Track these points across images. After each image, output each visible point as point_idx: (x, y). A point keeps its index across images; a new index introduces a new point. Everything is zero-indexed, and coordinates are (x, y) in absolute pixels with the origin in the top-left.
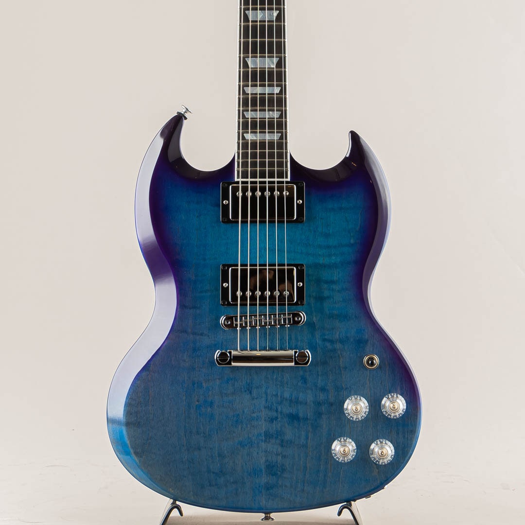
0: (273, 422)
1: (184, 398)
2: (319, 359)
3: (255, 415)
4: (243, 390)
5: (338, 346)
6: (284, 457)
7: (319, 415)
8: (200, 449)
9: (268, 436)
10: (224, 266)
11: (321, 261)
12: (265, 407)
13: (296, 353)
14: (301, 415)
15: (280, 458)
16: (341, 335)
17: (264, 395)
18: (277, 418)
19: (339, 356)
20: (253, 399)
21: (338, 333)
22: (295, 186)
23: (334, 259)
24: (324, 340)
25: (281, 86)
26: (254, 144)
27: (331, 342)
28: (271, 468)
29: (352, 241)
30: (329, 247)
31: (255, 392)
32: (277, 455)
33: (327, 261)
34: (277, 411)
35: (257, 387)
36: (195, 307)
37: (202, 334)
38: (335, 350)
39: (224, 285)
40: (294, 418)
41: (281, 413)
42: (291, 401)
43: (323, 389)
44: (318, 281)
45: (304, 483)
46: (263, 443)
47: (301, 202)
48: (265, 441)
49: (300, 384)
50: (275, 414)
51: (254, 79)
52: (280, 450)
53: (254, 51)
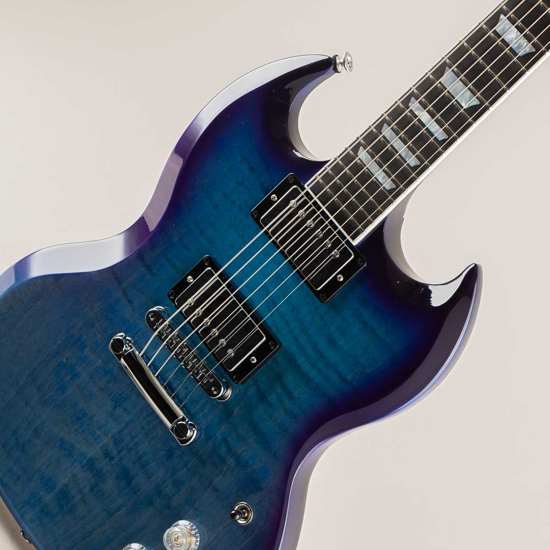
0: (106, 458)
1: (59, 342)
2: (201, 452)
3: (98, 433)
4: (111, 397)
5: (231, 461)
6: (84, 501)
7: (150, 503)
8: (26, 404)
9: (90, 465)
10: (209, 259)
11: (301, 360)
12: (113, 437)
13: (183, 419)
14: (134, 482)
15: (78, 497)
16: (244, 454)
17: (123, 424)
18: (112, 459)
19: (222, 471)
20: (112, 416)
21: (244, 449)
22: (353, 257)
23: (313, 373)
24: (225, 440)
25: (449, 134)
26: (357, 168)
27: (230, 450)
28: (64, 496)
29: (349, 377)
30: (322, 356)
31: (119, 411)
32: (80, 491)
33: (306, 366)
34: (119, 452)
35: (125, 410)
36: (148, 268)
37: (130, 302)
38: (224, 462)
39: (190, 277)
40: (126, 477)
41: (121, 459)
42: (140, 458)
43: (177, 484)
44: (279, 378)
45: (75, 545)
46: (80, 466)
47: (342, 279)
48: (83, 467)
49: (162, 453)
50: (115, 453)
51: (430, 98)
52: (87, 490)
53: (462, 68)
